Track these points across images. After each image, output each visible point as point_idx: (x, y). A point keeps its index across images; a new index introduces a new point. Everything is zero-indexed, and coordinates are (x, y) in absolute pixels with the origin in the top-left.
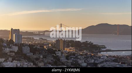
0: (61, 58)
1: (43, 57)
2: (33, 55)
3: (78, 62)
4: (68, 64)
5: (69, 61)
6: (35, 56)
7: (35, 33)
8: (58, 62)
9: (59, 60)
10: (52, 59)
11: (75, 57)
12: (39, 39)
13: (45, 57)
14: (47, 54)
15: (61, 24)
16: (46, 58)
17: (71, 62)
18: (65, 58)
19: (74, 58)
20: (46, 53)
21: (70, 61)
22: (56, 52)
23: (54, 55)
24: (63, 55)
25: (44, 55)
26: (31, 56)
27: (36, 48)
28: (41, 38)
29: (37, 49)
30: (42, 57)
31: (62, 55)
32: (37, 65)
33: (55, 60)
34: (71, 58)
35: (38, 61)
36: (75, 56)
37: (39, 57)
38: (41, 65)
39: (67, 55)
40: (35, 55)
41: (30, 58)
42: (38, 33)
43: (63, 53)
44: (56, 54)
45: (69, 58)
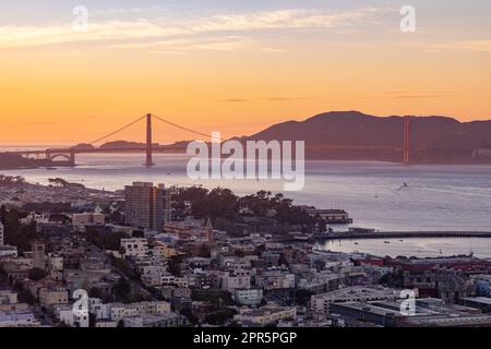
0: (146, 269)
1: (67, 265)
2: (21, 255)
3: (220, 287)
4: (178, 293)
5: (180, 281)
6: (28, 261)
7: (31, 156)
8: (132, 285)
9: (137, 276)
10: (107, 271)
11: (207, 261)
12: (47, 184)
13: (72, 264)
14: (81, 250)
15: (149, 116)
16: (77, 266)
17: (190, 287)
18: (164, 269)
19: (204, 268)
20: (76, 245)
21: (186, 281)
22: (125, 243)
23: (116, 254)
24: (157, 252)
25: (71, 257)
26: (9, 260)
27: (34, 223)
28: (57, 180)
29: (38, 230)
30: (58, 263)
31: (150, 253)
32: (38, 301)
33: (118, 277)
34: (193, 266)
35: (40, 285)
36: (208, 256)
37: (47, 264)
38: (53, 302)
39: (172, 252)
40: (30, 256)
41: (6, 268)
42: (43, 156)
43: (156, 244)
44: (122, 251)
45: (183, 265)
